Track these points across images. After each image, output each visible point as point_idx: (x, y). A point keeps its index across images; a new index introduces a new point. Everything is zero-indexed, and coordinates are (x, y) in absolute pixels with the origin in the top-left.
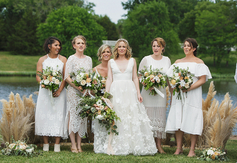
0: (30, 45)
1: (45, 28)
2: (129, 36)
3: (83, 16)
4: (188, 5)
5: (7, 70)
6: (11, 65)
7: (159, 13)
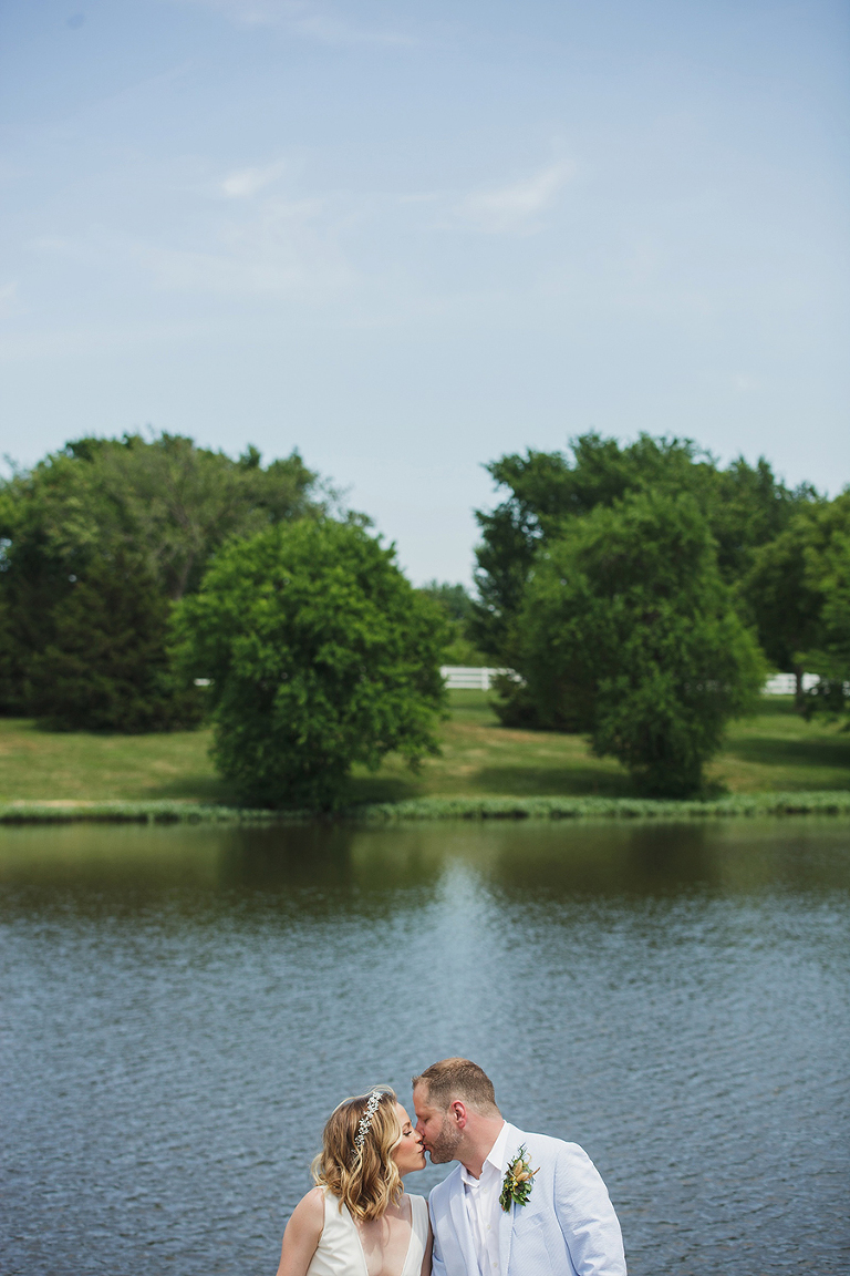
0: (123, 691)
1: (205, 617)
2: (556, 642)
3: (362, 561)
4: (744, 515)
5: (43, 797)
6: (55, 776)
7: (675, 545)
